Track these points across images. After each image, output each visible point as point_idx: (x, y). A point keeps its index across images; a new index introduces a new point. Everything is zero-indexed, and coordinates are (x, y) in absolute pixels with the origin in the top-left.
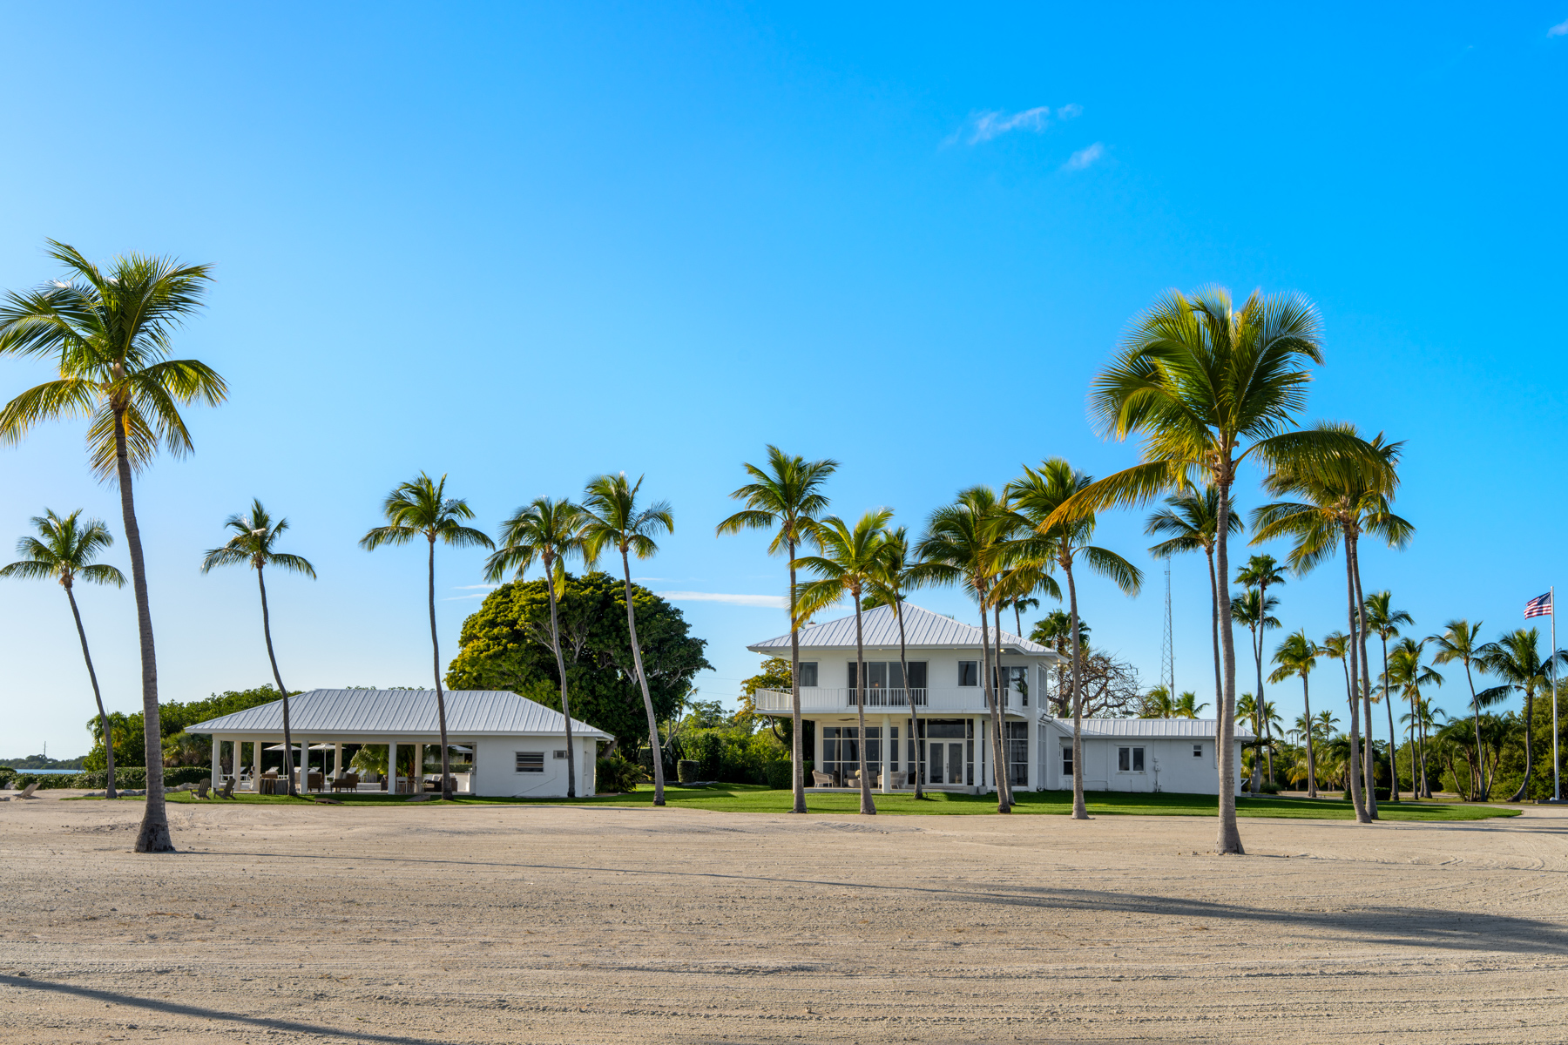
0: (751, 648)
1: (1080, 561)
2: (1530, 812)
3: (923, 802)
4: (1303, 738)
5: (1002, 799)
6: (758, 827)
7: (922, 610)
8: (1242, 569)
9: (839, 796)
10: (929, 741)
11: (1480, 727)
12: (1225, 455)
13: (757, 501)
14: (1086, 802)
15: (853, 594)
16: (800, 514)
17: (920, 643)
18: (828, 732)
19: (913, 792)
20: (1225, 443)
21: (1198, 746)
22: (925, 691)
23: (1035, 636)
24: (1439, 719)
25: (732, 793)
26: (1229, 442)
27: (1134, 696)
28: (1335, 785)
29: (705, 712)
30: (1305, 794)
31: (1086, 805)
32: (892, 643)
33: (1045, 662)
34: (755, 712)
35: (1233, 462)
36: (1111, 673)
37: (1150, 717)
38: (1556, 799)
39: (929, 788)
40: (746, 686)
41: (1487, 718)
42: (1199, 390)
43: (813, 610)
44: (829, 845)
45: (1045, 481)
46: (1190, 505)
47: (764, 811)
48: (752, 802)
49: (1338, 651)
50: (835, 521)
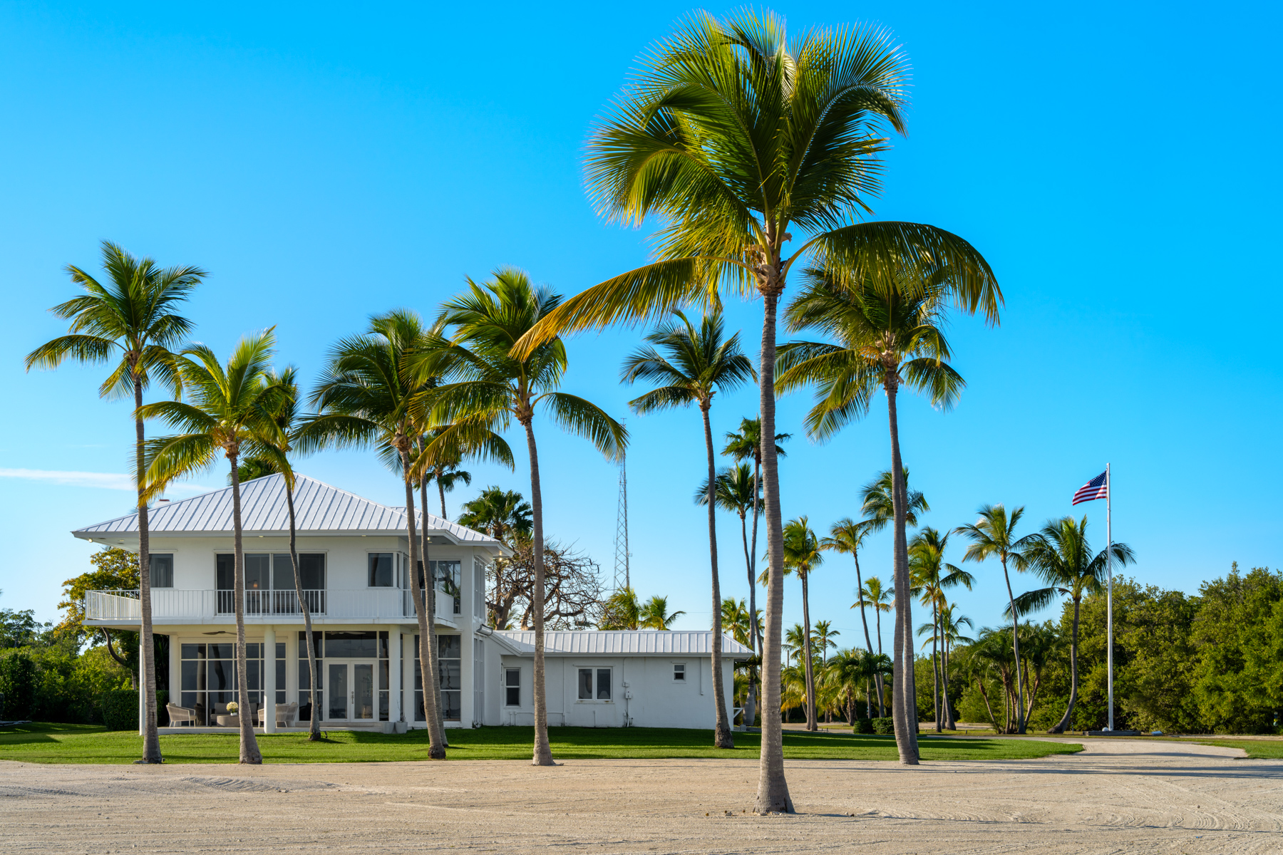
0: (78, 534)
1: (544, 412)
2: (1093, 747)
3: (322, 745)
4: (795, 655)
5: (434, 740)
6: (97, 786)
7: (317, 483)
8: (732, 436)
9: (204, 738)
10: (327, 662)
11: (1019, 640)
12: (773, 253)
13: (88, 322)
14: (551, 741)
15: (228, 456)
16: (149, 342)
17: (315, 527)
18: (187, 650)
19: (306, 731)
20: (772, 235)
21: (679, 666)
22: (322, 593)
23: (465, 521)
24: (963, 630)
25: (53, 736)
26: (778, 236)
27: (594, 601)
28: (833, 715)
29: (10, 625)
30: (802, 727)
31: (551, 745)
32: (277, 527)
33: (483, 555)
34: (85, 623)
35: (783, 263)
36: (565, 571)
37: (615, 628)
38: (1110, 729)
39: (328, 726)
40: (70, 588)
41: (1026, 629)
42: (739, 158)
43: (170, 477)
44: (208, 813)
45: (497, 300)
46: (680, 343)
47: (100, 762)
48: (81, 749)
49: (849, 544)
50: (203, 352)
